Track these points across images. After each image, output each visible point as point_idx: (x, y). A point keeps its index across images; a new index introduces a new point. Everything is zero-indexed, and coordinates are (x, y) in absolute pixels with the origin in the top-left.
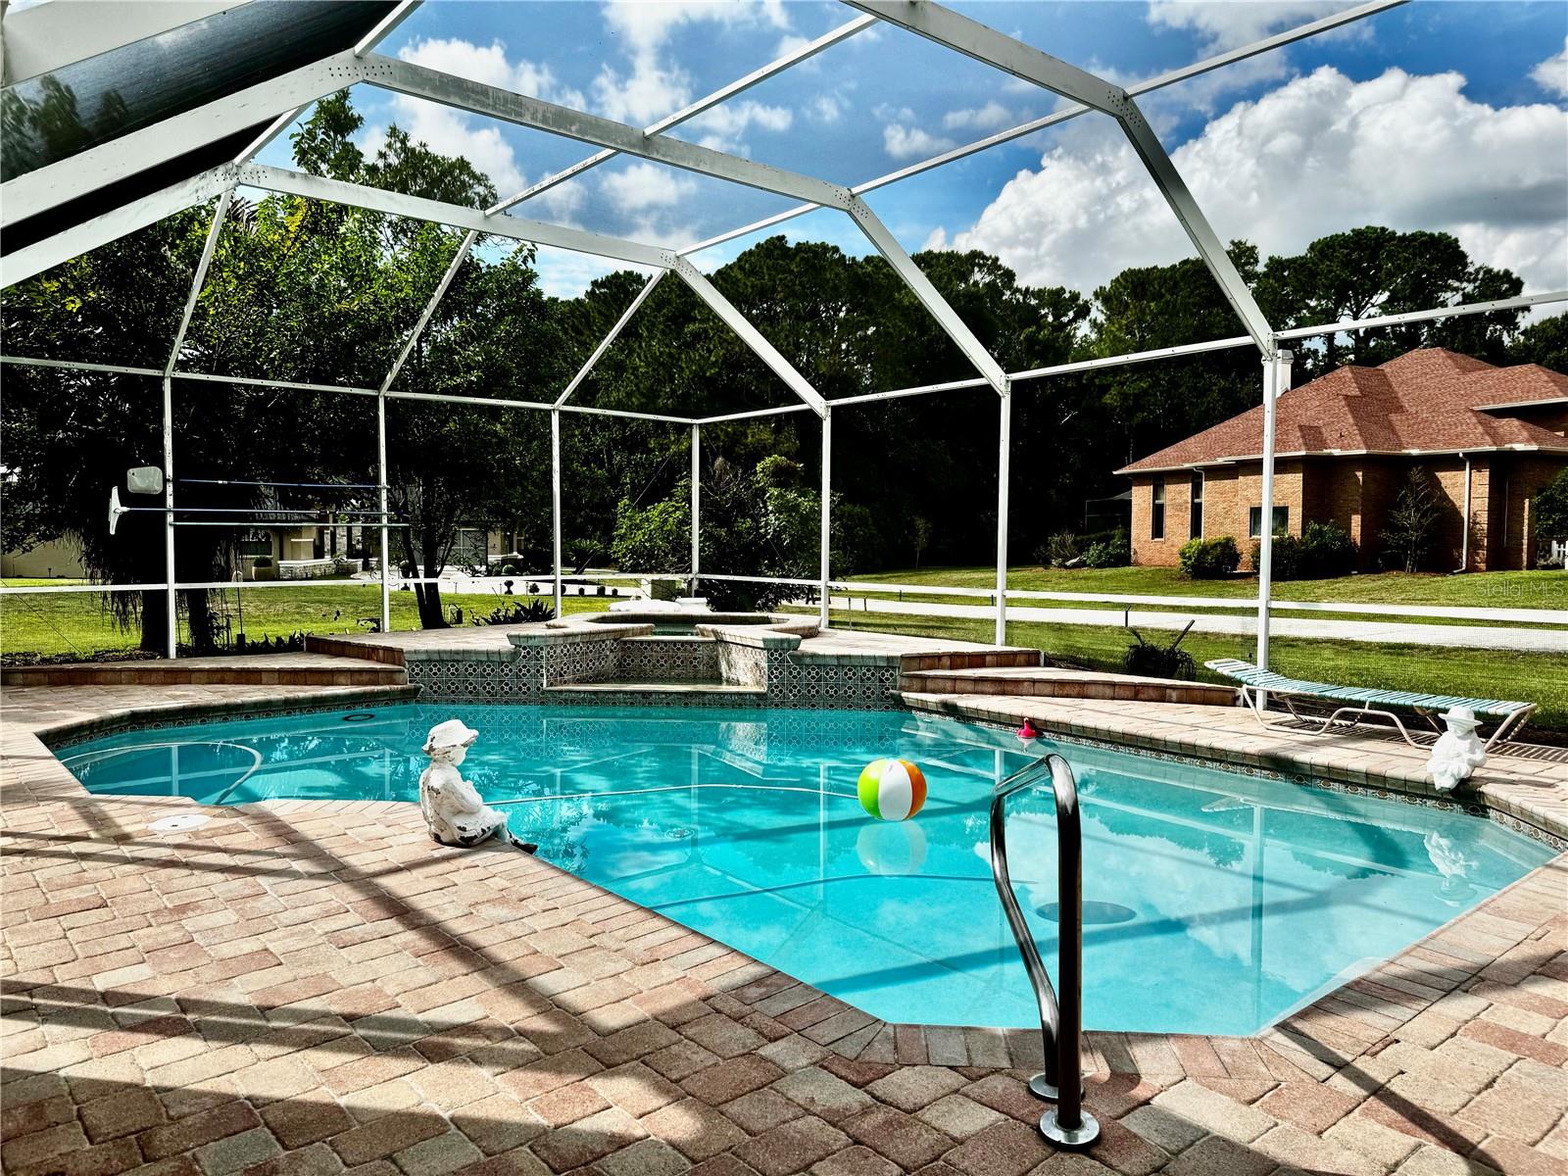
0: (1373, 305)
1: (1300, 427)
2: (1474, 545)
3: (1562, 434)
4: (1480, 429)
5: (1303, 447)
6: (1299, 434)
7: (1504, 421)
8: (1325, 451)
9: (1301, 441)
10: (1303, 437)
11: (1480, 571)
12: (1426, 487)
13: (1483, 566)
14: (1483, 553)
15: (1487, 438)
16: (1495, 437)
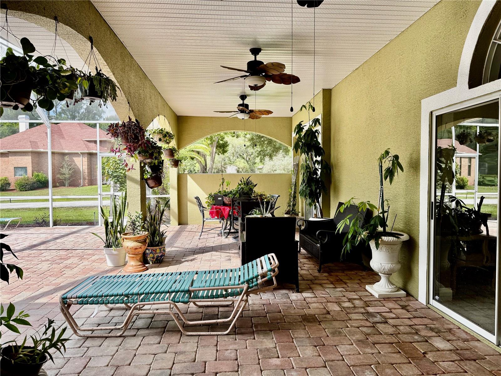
0: (61, 104)
1: (30, 141)
2: (84, 179)
3: (106, 148)
4: (84, 146)
5: (31, 148)
6: (29, 144)
7: (91, 144)
8: (38, 149)
9: (30, 146)
10: (31, 145)
11: (86, 186)
12: (70, 162)
13: (87, 184)
14: (87, 181)
15: (86, 148)
16: (88, 148)
